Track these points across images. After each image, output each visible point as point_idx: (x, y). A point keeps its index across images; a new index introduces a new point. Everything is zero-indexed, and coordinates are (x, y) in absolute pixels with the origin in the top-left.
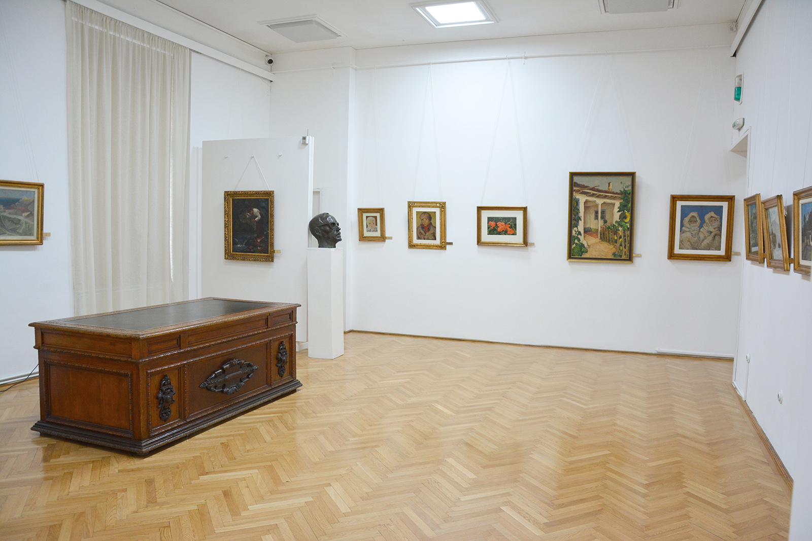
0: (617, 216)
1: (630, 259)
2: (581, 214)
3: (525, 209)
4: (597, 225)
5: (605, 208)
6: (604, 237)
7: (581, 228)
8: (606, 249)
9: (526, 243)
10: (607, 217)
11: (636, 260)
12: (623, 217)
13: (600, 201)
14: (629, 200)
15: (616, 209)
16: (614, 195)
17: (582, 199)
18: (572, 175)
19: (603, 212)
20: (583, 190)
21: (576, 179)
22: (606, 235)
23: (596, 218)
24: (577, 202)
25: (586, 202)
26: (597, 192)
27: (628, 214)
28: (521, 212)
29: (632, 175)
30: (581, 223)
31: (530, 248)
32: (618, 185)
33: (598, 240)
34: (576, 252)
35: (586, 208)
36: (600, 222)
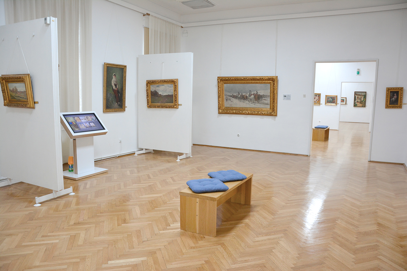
0: (363, 99)
1: (365, 107)
2: (356, 99)
3: (346, 98)
4: (359, 101)
5: (361, 98)
6: (360, 103)
7: (356, 101)
8: (361, 105)
9: (346, 104)
10: (361, 99)
11: (366, 107)
12: (364, 99)
13: (360, 97)
14: (365, 96)
15: (363, 98)
16: (362, 96)
17: (357, 96)
18: (355, 92)
19: (360, 99)
20: (357, 95)
21: (356, 93)
22: (361, 102)
23: (359, 99)
24: (356, 97)
25: (357, 97)
26: (359, 95)
27: (365, 99)
28: (345, 98)
29: (366, 92)
30: (356, 100)
31: (347, 105)
32: (363, 94)
33: (359, 103)
34: (355, 105)
35: (357, 98)
36: (360, 100)
